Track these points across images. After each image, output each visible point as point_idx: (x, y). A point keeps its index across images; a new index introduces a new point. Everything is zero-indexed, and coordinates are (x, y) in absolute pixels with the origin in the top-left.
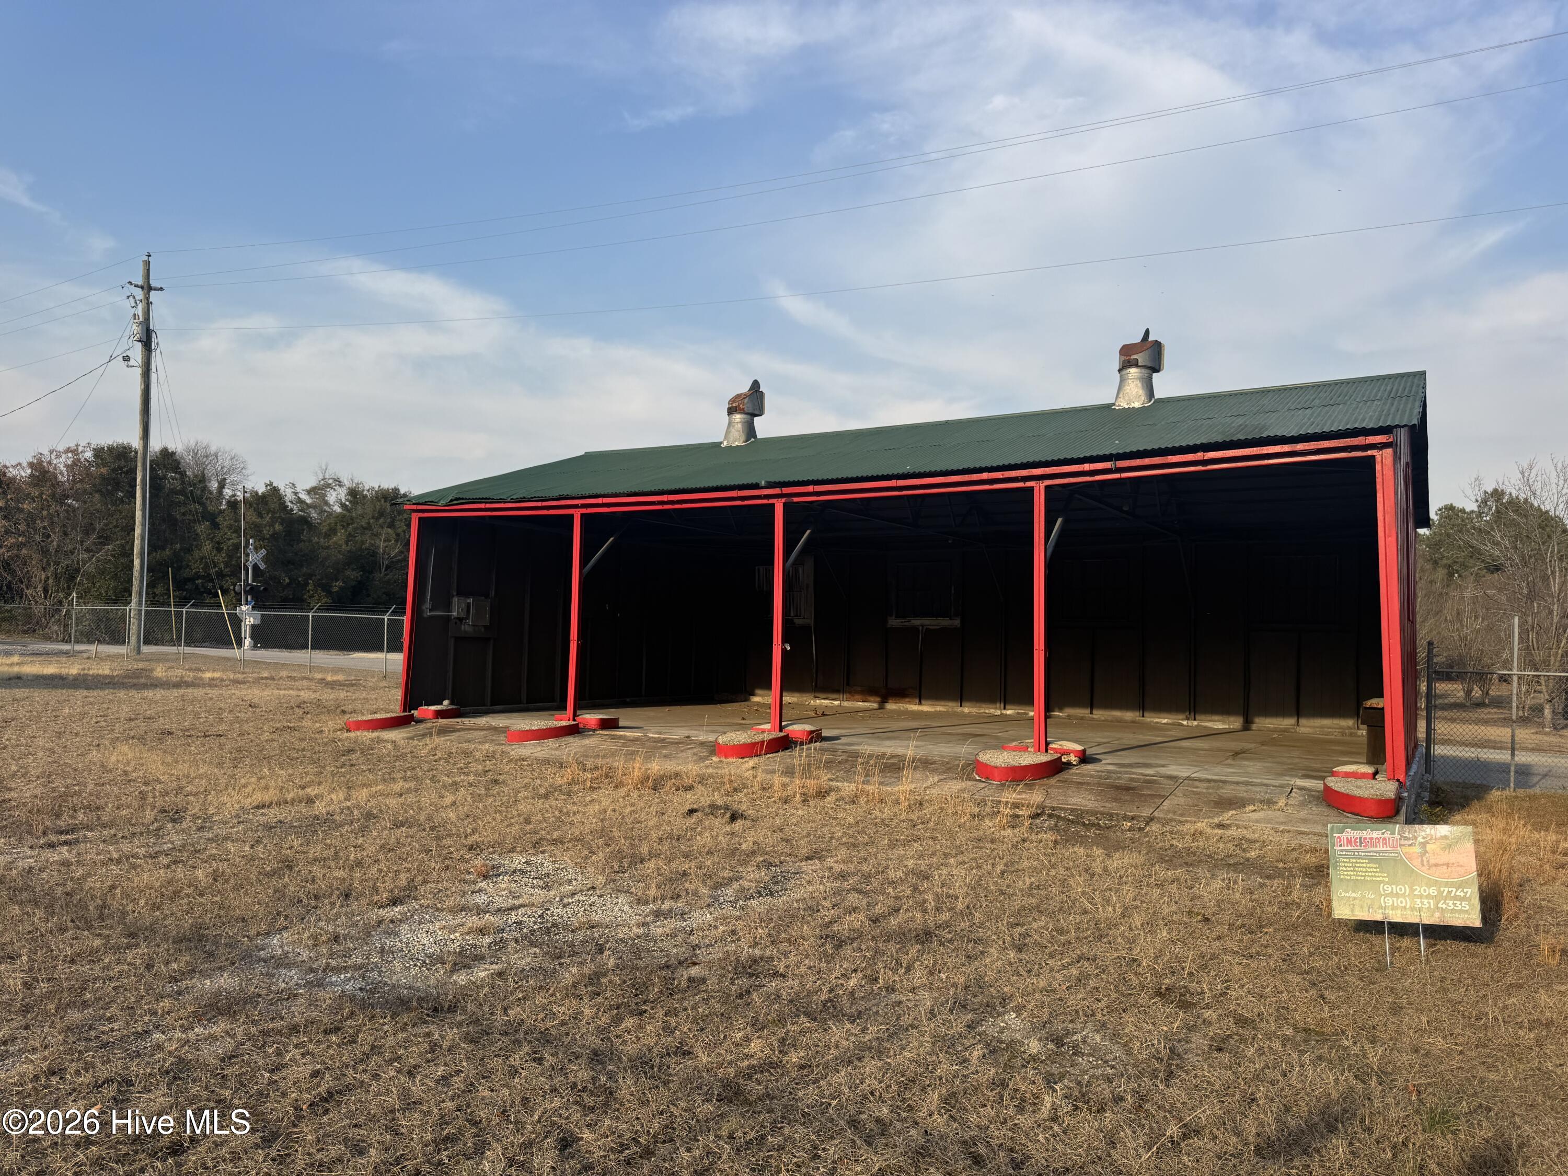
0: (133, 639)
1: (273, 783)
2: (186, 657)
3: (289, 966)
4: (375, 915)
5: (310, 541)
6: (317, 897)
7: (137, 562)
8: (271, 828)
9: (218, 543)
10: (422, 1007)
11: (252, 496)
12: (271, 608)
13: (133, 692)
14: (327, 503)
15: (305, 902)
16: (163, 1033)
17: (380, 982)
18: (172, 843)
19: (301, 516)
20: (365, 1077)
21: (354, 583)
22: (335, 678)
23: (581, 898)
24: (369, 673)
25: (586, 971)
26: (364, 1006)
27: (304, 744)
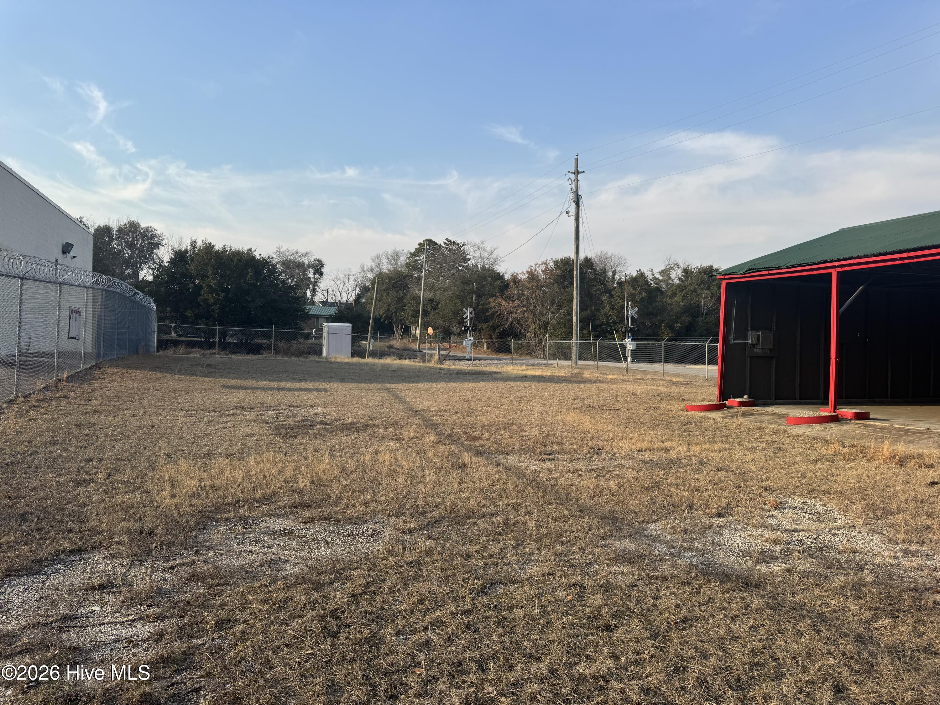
0: (574, 357)
1: (646, 438)
2: (599, 367)
3: (660, 542)
4: (708, 521)
5: (662, 301)
6: (674, 506)
7: (574, 318)
8: (647, 463)
9: (613, 305)
10: (739, 581)
11: (630, 278)
12: (641, 340)
13: (575, 385)
14: (670, 278)
15: (668, 507)
16: (599, 565)
17: (712, 561)
18: (597, 465)
19: (656, 287)
20: (706, 615)
21: (687, 324)
22: (678, 380)
23: (845, 532)
24: (697, 377)
25: (850, 580)
26: (704, 574)
27: (662, 417)
